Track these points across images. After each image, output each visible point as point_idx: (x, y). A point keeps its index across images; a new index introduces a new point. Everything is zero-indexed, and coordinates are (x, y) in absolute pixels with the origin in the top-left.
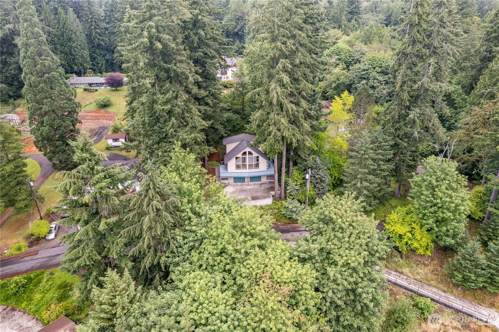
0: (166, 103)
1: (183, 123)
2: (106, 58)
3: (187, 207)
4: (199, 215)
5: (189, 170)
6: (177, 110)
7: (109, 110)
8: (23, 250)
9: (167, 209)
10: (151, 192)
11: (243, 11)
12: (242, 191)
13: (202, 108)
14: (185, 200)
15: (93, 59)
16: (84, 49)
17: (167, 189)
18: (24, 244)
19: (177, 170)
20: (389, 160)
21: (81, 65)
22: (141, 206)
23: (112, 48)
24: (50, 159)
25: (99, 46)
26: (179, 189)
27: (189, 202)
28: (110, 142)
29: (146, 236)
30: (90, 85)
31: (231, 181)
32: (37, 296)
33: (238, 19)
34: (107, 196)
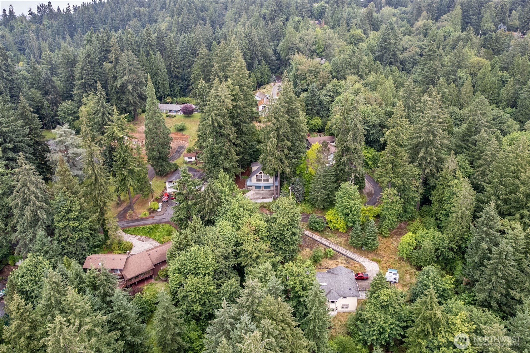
0: (218, 149)
1: (227, 157)
2: (181, 85)
3: (223, 198)
4: (227, 201)
5: (226, 182)
6: (224, 152)
7: (184, 133)
8: (147, 215)
9: (215, 198)
10: (209, 191)
11: (294, 42)
12: (258, 194)
13: (237, 149)
14: (223, 195)
15: (171, 86)
16: (165, 81)
17: (216, 190)
18: (147, 212)
19: (221, 182)
20: (333, 182)
21: (163, 92)
22: (205, 196)
23: (185, 77)
24: (155, 169)
25: (176, 77)
26: (221, 190)
27: (224, 196)
28: (186, 159)
29: (206, 208)
30: (170, 111)
31: (254, 188)
32: (158, 234)
33: (289, 49)
34: (192, 191)
